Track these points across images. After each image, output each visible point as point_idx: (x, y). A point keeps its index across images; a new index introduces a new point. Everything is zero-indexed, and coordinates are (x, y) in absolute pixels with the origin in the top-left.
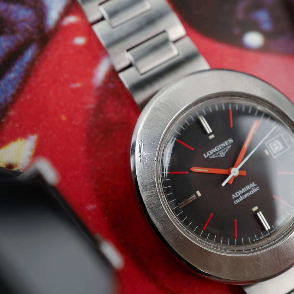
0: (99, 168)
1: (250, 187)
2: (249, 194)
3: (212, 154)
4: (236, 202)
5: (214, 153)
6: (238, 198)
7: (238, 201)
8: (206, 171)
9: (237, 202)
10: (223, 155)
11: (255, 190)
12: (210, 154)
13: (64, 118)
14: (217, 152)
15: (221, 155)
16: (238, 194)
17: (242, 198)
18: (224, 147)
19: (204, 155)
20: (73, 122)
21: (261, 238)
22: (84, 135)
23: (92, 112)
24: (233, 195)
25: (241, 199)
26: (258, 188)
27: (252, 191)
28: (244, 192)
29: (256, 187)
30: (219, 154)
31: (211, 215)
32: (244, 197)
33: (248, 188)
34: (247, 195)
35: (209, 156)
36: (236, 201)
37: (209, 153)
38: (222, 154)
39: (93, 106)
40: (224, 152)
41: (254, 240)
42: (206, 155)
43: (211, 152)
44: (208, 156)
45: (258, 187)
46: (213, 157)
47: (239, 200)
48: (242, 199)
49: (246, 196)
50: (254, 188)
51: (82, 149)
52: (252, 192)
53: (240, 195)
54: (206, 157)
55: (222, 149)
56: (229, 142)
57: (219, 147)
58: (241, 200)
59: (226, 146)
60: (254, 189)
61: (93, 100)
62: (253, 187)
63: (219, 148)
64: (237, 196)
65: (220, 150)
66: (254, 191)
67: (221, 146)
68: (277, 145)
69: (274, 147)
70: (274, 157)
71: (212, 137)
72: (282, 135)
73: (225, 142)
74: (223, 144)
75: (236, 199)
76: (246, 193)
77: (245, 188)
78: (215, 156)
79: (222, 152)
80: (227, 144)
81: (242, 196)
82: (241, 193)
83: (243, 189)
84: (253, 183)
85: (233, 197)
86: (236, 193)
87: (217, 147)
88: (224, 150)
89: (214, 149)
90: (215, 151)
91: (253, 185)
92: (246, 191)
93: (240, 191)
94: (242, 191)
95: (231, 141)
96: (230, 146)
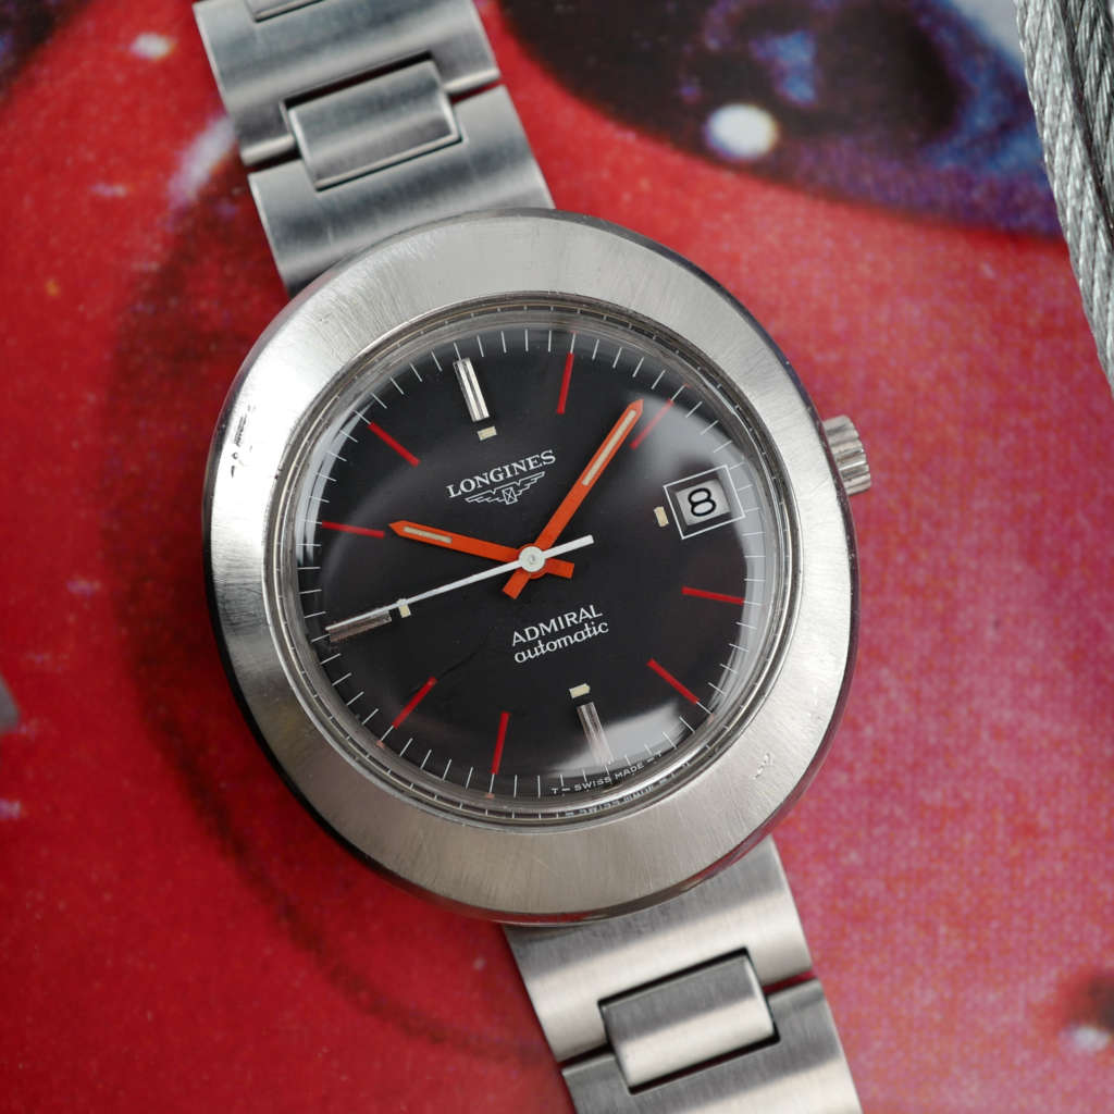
0: (134, 468)
1: (577, 619)
2: (568, 640)
3: (477, 491)
4: (520, 657)
5: (485, 487)
6: (532, 645)
7: (527, 654)
8: (445, 539)
9: (525, 658)
10: (511, 500)
11: (592, 631)
12: (468, 489)
13: (52, 289)
14: (493, 485)
15: (507, 497)
16: (532, 633)
17: (545, 648)
18: (522, 474)
19: (450, 488)
20: (81, 308)
21: (577, 787)
22: (107, 356)
23: (146, 286)
24: (516, 634)
25: (539, 650)
26: (604, 628)
27: (582, 633)
28: (556, 629)
29: (597, 621)
30: (499, 494)
31: (430, 683)
32: (552, 646)
33: (571, 619)
34: (562, 642)
35: (465, 495)
36: (523, 654)
37: (468, 485)
38: (510, 496)
39: (154, 266)
40: (516, 488)
41: (555, 790)
42: (456, 489)
43: (475, 480)
44: (460, 493)
45: (605, 624)
46: (478, 499)
47: (533, 653)
48: (543, 652)
49: (557, 643)
50: (593, 623)
51: (91, 398)
52: (580, 636)
53: (541, 637)
54: (453, 495)
55: (515, 478)
56: (540, 460)
57: (504, 471)
58: (537, 654)
59: (530, 472)
60: (590, 626)
61: (157, 248)
62: (587, 620)
63: (505, 475)
64: (529, 639)
65: (507, 481)
66: (589, 633)
67: (511, 469)
68: (708, 499)
69: (694, 505)
70: (683, 538)
71: (488, 433)
72: (725, 466)
73: (529, 459)
74: (521, 464)
75: (523, 647)
76: (561, 633)
77: (560, 618)
78: (485, 496)
79: (511, 489)
80: (535, 465)
81: (544, 643)
82: (545, 631)
83: (553, 621)
84: (592, 607)
85: (515, 641)
86: (527, 630)
87: (499, 469)
88: (519, 484)
89: (486, 474)
90: (487, 482)
91: (591, 614)
92: (563, 627)
93: (542, 625)
94: (548, 626)
95: (548, 457)
96: (543, 473)
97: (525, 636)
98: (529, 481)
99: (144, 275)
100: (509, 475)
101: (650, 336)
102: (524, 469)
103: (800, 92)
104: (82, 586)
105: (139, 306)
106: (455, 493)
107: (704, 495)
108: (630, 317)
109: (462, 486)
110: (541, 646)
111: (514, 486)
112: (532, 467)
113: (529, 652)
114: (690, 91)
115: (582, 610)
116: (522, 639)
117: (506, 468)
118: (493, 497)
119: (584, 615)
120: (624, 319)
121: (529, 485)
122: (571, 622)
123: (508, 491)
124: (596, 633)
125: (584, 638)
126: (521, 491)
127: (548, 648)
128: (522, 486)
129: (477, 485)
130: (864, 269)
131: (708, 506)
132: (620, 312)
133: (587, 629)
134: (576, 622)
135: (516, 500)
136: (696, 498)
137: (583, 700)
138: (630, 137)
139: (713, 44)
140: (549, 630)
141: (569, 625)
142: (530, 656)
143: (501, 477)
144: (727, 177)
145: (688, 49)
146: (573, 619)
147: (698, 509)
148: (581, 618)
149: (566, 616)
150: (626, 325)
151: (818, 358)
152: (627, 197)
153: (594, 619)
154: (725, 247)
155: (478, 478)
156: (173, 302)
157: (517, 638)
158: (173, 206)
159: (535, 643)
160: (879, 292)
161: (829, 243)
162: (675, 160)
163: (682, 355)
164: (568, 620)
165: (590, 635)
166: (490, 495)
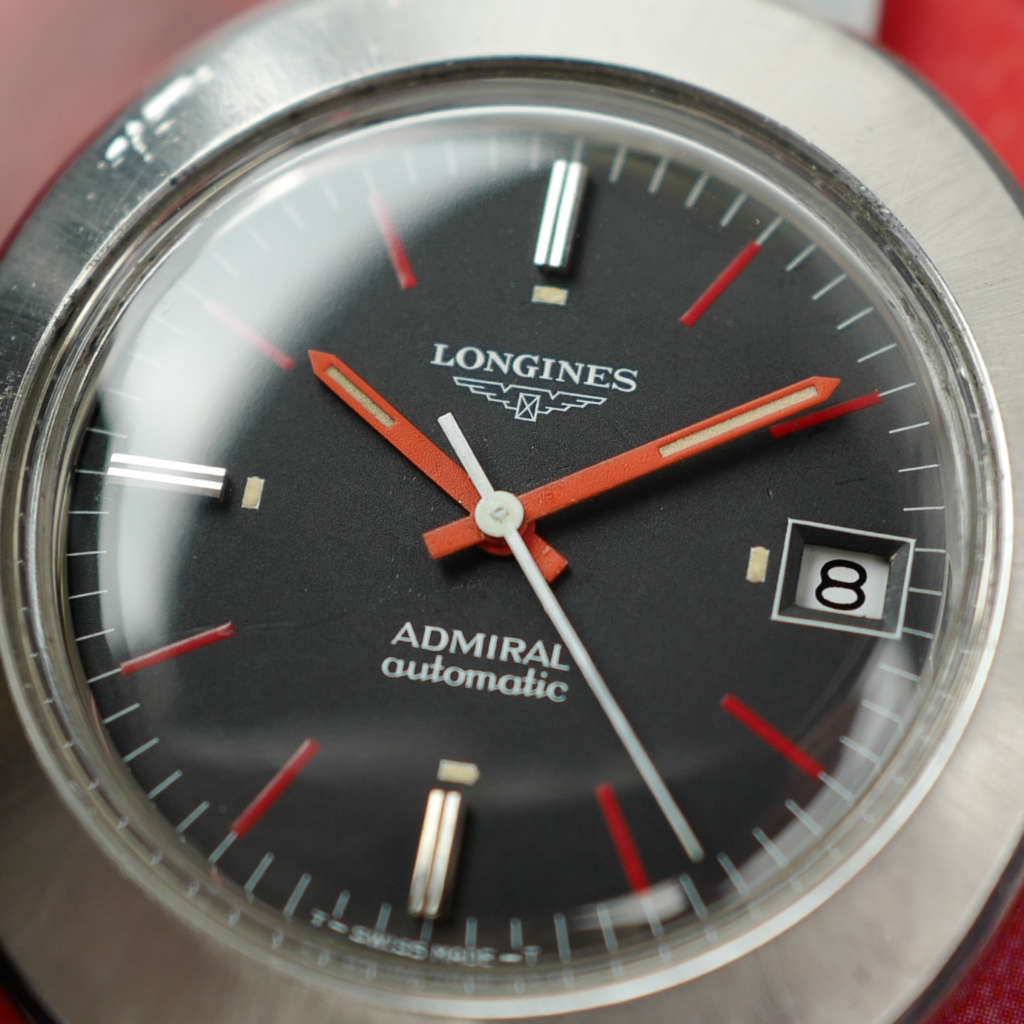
1: (523, 655)
2: (487, 680)
3: (479, 373)
4: (393, 667)
5: (497, 374)
6: (423, 657)
7: (406, 667)
8: (383, 419)
9: (399, 672)
10: (526, 415)
11: (534, 687)
14: (511, 377)
15: (523, 406)
16: (435, 639)
17: (441, 673)
18: (569, 384)
19: (440, 348)
21: (359, 933)
24: (408, 626)
25: (430, 671)
26: (558, 692)
27: (518, 681)
28: (478, 653)
29: (553, 676)
30: (513, 396)
32: (454, 676)
33: (512, 648)
34: (476, 679)
35: (456, 369)
36: (400, 663)
37: (470, 358)
38: (528, 407)
40: (546, 402)
41: (318, 918)
42: (449, 355)
43: (487, 357)
44: (451, 363)
45: (564, 687)
46: (474, 386)
47: (418, 670)
48: (435, 677)
49: (466, 677)
50: (544, 675)
52: (510, 684)
53: (445, 652)
54: (438, 361)
55: (552, 385)
56: (610, 378)
57: (541, 365)
58: (423, 676)
59: (582, 388)
60: (537, 677)
63: (540, 372)
64: (425, 645)
65: (536, 381)
66: (529, 687)
67: (555, 369)
68: (856, 587)
69: (827, 582)
70: (775, 616)
72: (912, 542)
73: (593, 369)
74: (575, 369)
75: (406, 652)
76: (482, 664)
77: (494, 639)
78: (489, 388)
79: (538, 398)
80: (597, 380)
81: (446, 664)
82: (458, 646)
83: (480, 638)
84: (557, 647)
85: (399, 637)
86: (428, 630)
87: (536, 359)
88: (553, 397)
89: (509, 356)
90: (505, 369)
91: (550, 656)
92: (491, 655)
93: (458, 634)
94: (468, 641)
95: (626, 381)
96: (604, 400)
97: (420, 638)
98: (573, 400)
100: (546, 375)
102: (576, 378)
106: (446, 358)
107: (852, 576)
109: (460, 356)
110: (437, 666)
111: (545, 397)
112: (590, 381)
113: (412, 665)
115: (539, 645)
116: (413, 639)
117: (548, 363)
118: (501, 395)
119: (537, 654)
121: (569, 406)
122: (510, 655)
123: (529, 400)
124: (539, 692)
125: (516, 691)
126: (551, 409)
127: (447, 677)
128: (557, 403)
129: (485, 365)
131: (850, 596)
133: (530, 679)
134: (517, 659)
135: (534, 419)
136: (835, 574)
140: (465, 648)
141: (504, 657)
142: (410, 673)
143: (532, 372)
146: (515, 653)
147: (830, 594)
148: (530, 656)
149: (507, 641)
153: (550, 670)
155: (493, 356)
157: (406, 634)
159: (429, 657)
164: (506, 648)
165: (527, 691)
166: (497, 389)
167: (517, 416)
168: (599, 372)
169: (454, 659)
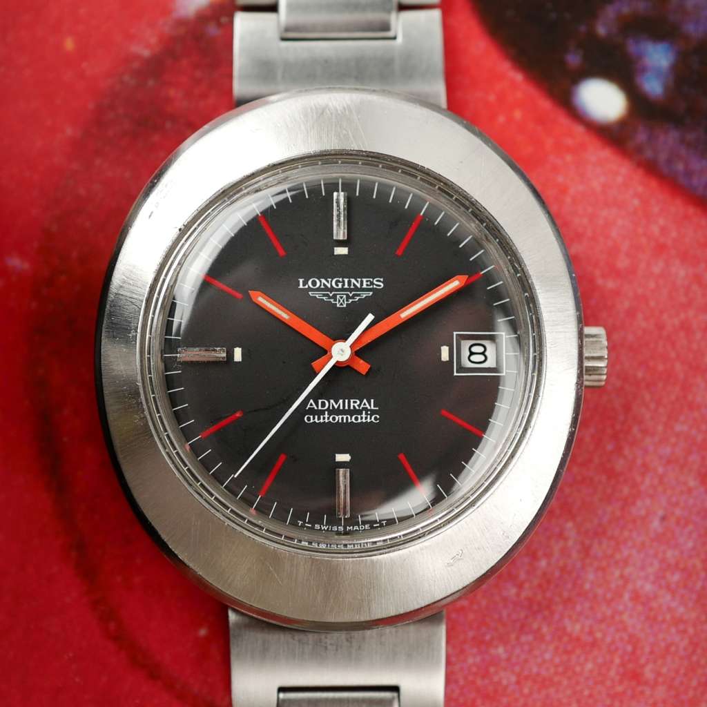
0: (82, 191)
1: (359, 406)
2: (347, 418)
3: (319, 289)
4: (309, 419)
5: (326, 289)
6: (320, 413)
7: (314, 419)
8: (284, 315)
9: (312, 421)
10: (341, 304)
11: (366, 418)
13: (69, 44)
14: (332, 289)
15: (339, 301)
16: (323, 405)
17: (328, 418)
18: (356, 289)
19: (301, 281)
20: (84, 65)
21: (317, 527)
22: (91, 106)
23: (136, 65)
24: (311, 401)
25: (324, 418)
26: (376, 419)
27: (359, 417)
28: (341, 408)
29: (373, 412)
30: (334, 297)
31: (238, 415)
32: (334, 419)
33: (355, 404)
34: (342, 418)
35: (310, 289)
36: (312, 417)
37: (314, 283)
38: (341, 301)
39: (146, 53)
40: (348, 297)
41: (300, 523)
42: (305, 283)
43: (321, 282)
44: (307, 287)
45: (378, 416)
46: (318, 295)
47: (319, 419)
48: (326, 421)
49: (338, 418)
50: (369, 413)
51: (69, 131)
52: (356, 419)
53: (328, 409)
54: (301, 286)
56: (372, 283)
57: (343, 282)
58: (322, 421)
59: (362, 289)
60: (366, 414)
61: (153, 40)
62: (366, 409)
63: (343, 285)
64: (320, 408)
65: (343, 289)
66: (363, 418)
67: (349, 283)
68: (483, 353)
69: (472, 353)
70: (455, 374)
71: (342, 251)
72: (504, 334)
73: (364, 280)
74: (357, 281)
75: (313, 412)
76: (344, 412)
77: (347, 401)
78: (324, 295)
79: (345, 296)
80: (367, 285)
81: (330, 414)
82: (333, 406)
83: (341, 401)
84: (372, 401)
85: (309, 406)
86: (320, 401)
87: (341, 279)
88: (351, 295)
89: (330, 280)
90: (329, 286)
91: (370, 405)
92: (347, 408)
93: (332, 401)
94: (336, 404)
95: (379, 283)
96: (371, 293)
97: (317, 405)
98: (359, 295)
99: (137, 57)
100: (346, 286)
101: (482, 221)
102: (359, 285)
103: (653, 86)
104: (16, 263)
105: (126, 78)
106: (304, 285)
107: (481, 349)
108: (472, 203)
109: (310, 283)
110: (326, 416)
111: (347, 295)
112: (365, 286)
113: (316, 417)
114: (574, 59)
115: (365, 401)
116: (314, 406)
117: (346, 280)
118: (330, 298)
119: (365, 404)
120: (467, 203)
121: (358, 298)
122: (354, 406)
123: (341, 298)
124: (369, 420)
125: (359, 421)
126: (351, 300)
127: (331, 419)
128: (353, 297)
129: (321, 285)
130: (655, 229)
131: (481, 358)
132: (466, 197)
133: (364, 416)
134: (357, 408)
135: (345, 306)
136: (474, 349)
137: (343, 465)
138: (519, 77)
139: (601, 31)
140: (336, 407)
141: (352, 408)
142: (316, 420)
143: (340, 285)
144: (579, 129)
145: (583, 28)
146: (356, 405)
147: (474, 358)
148: (362, 406)
149: (352, 401)
150: (467, 208)
151: (600, 281)
152: (501, 119)
153: (371, 410)
154: (560, 179)
155: (323, 281)
156: (151, 83)
157: (311, 405)
158: (175, 15)
159: (323, 412)
160: (660, 249)
161: (636, 202)
162: (545, 104)
163: (500, 243)
164: (352, 404)
165: (364, 420)
166: (327, 295)
167: (338, 306)
168: (367, 281)
169: (332, 412)
